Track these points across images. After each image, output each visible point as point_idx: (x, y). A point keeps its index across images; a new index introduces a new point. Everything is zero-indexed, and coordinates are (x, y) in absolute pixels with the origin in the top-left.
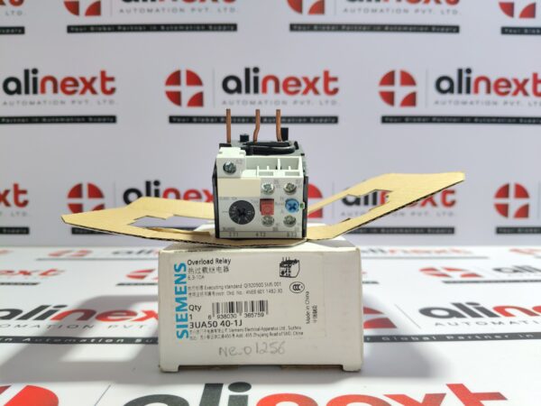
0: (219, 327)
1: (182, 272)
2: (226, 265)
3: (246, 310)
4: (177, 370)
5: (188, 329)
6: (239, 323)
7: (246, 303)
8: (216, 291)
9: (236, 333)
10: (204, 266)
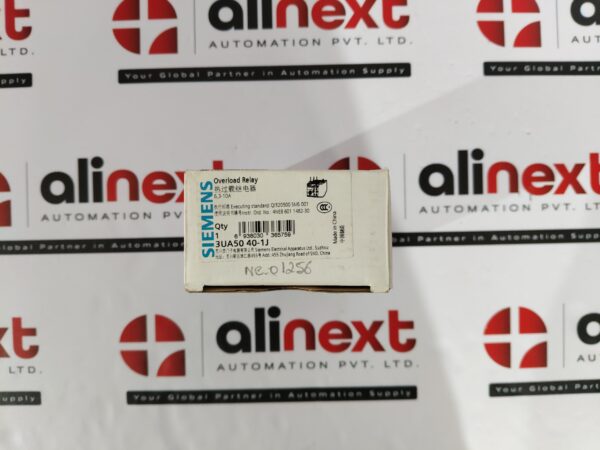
0: (245, 246)
1: (208, 190)
2: (253, 184)
3: (273, 230)
4: (201, 289)
5: (214, 248)
6: (265, 243)
7: (273, 223)
8: (242, 210)
9: (262, 253)
10: (230, 184)
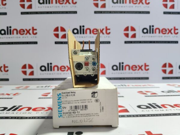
0: (72, 114)
1: (60, 96)
2: (74, 94)
3: (81, 108)
4: (58, 127)
5: (62, 115)
6: (78, 112)
7: (81, 106)
8: (71, 102)
9: (77, 116)
10: (67, 94)
